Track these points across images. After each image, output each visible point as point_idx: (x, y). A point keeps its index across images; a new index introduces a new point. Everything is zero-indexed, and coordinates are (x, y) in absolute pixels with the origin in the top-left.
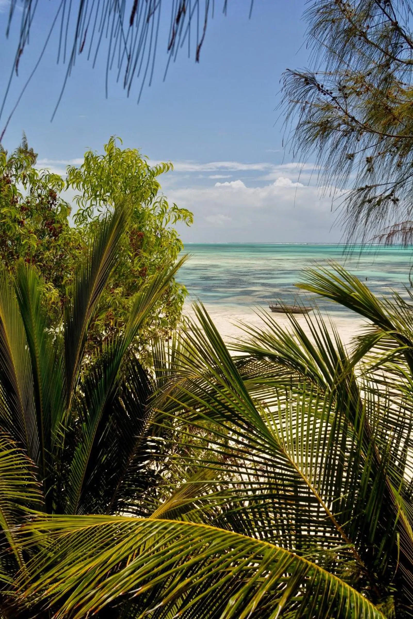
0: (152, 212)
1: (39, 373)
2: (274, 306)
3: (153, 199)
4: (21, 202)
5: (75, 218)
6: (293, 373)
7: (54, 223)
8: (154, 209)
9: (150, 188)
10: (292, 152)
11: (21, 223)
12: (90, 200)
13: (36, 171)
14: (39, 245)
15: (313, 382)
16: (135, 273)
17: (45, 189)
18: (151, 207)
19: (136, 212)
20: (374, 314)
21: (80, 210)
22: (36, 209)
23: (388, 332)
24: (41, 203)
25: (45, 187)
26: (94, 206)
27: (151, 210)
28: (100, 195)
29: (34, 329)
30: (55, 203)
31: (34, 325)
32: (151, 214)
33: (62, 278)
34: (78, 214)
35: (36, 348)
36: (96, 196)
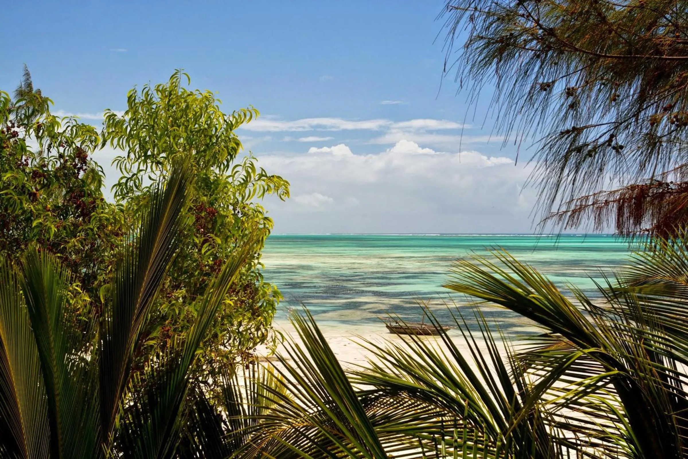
0: (230, 180)
1: (59, 420)
2: (394, 324)
3: (230, 163)
4: (32, 164)
5: (114, 190)
6: (444, 415)
7: (84, 196)
8: (233, 176)
9: (227, 147)
10: (459, 80)
11: (33, 197)
12: (137, 163)
13: (57, 119)
14: (61, 229)
15: (477, 428)
16: (204, 269)
17: (70, 146)
18: (229, 172)
19: (206, 180)
20: (564, 326)
21: (122, 178)
22: (56, 176)
23: (586, 351)
24: (63, 167)
25: (70, 143)
26: (142, 173)
27: (229, 176)
28: (153, 155)
29: (53, 351)
30: (84, 167)
31: (52, 345)
32: (228, 182)
33: (95, 278)
34: (119, 184)
35: (56, 381)
36: (147, 157)
